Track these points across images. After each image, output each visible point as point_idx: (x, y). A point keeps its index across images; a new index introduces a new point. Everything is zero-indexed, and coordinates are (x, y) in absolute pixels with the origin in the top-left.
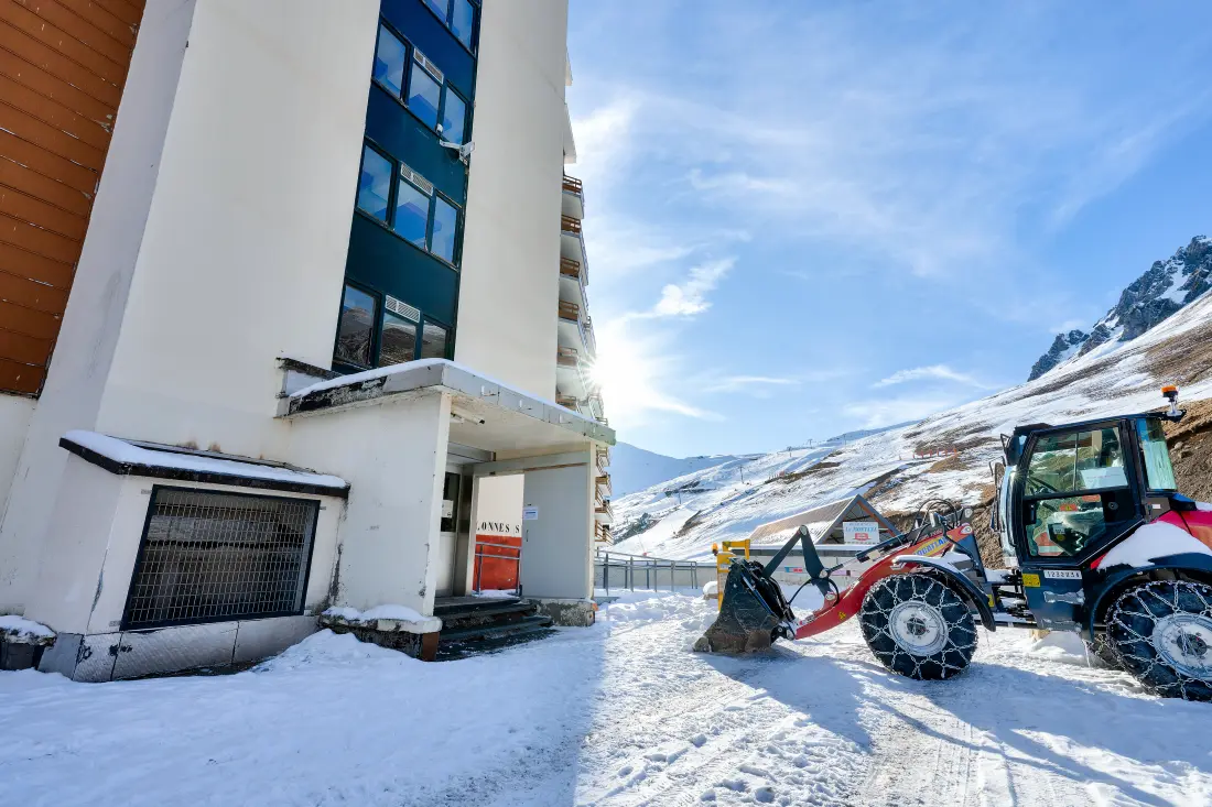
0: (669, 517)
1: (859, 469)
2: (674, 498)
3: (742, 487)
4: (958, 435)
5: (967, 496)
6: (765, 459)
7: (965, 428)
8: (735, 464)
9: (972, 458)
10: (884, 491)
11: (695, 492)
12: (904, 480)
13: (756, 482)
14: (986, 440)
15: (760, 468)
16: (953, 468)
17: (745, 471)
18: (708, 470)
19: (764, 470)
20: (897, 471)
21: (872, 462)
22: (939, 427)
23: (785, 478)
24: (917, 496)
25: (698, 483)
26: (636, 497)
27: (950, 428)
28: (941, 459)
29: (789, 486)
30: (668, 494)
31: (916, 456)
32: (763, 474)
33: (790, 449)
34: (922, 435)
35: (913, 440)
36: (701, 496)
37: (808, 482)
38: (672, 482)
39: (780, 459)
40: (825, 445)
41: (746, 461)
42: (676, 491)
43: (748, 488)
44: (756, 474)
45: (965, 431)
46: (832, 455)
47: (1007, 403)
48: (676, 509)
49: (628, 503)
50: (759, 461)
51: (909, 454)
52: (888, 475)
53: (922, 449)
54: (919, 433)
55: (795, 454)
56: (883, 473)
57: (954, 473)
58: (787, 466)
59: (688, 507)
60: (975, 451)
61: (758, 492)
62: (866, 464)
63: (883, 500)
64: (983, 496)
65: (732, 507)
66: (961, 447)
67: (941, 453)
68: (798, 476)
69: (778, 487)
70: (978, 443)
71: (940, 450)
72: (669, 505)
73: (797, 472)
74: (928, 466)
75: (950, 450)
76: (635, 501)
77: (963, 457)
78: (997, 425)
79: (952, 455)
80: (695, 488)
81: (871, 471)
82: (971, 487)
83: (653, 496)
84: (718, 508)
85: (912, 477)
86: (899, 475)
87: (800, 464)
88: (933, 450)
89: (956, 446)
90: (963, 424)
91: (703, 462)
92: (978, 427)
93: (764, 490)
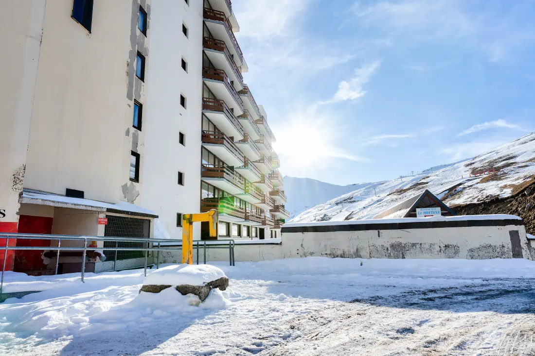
0: (336, 216)
1: (438, 185)
2: (340, 206)
3: (375, 198)
4: (496, 162)
5: (503, 192)
6: (388, 183)
7: (501, 158)
8: (371, 187)
9: (505, 173)
10: (452, 195)
11: (351, 202)
12: (464, 188)
13: (382, 195)
14: (512, 163)
15: (385, 188)
16: (493, 180)
17: (377, 190)
18: (357, 191)
19: (387, 189)
20: (460, 184)
21: (447, 181)
22: (485, 159)
23: (398, 192)
24: (471, 195)
25: (352, 198)
26: (320, 207)
27: (491, 159)
28: (486, 176)
29: (400, 196)
30: (337, 204)
31: (472, 176)
32: (386, 191)
33: (401, 177)
34: (475, 164)
35: (469, 167)
36: (354, 204)
37: (410, 193)
38: (339, 198)
39: (396, 183)
40: (421, 174)
41: (377, 185)
42: (341, 202)
43: (379, 198)
44: (383, 191)
45: (500, 160)
46: (424, 179)
47: (526, 142)
48: (341, 211)
49: (317, 210)
50: (384, 185)
51: (468, 175)
52: (455, 187)
53: (475, 172)
54: (474, 163)
55: (404, 180)
56: (453, 186)
57: (494, 183)
58: (400, 186)
59: (347, 210)
60: (506, 170)
61: (384, 200)
62: (443, 182)
63: (451, 200)
64: (513, 191)
65: (369, 209)
66: (498, 169)
67: (486, 173)
68: (405, 191)
69: (394, 197)
70: (508, 165)
71: (486, 171)
72: (337, 209)
73: (405, 188)
74: (478, 180)
75: (492, 171)
76: (320, 209)
77: (499, 173)
78: (519, 155)
79: (492, 173)
80: (351, 200)
81: (445, 185)
82: (505, 187)
83: (329, 206)
84: (362, 209)
85: (469, 186)
86: (461, 186)
87: (407, 184)
88: (481, 172)
89: (495, 168)
90: (499, 156)
91: (355, 186)
92: (508, 157)
93: (387, 199)
